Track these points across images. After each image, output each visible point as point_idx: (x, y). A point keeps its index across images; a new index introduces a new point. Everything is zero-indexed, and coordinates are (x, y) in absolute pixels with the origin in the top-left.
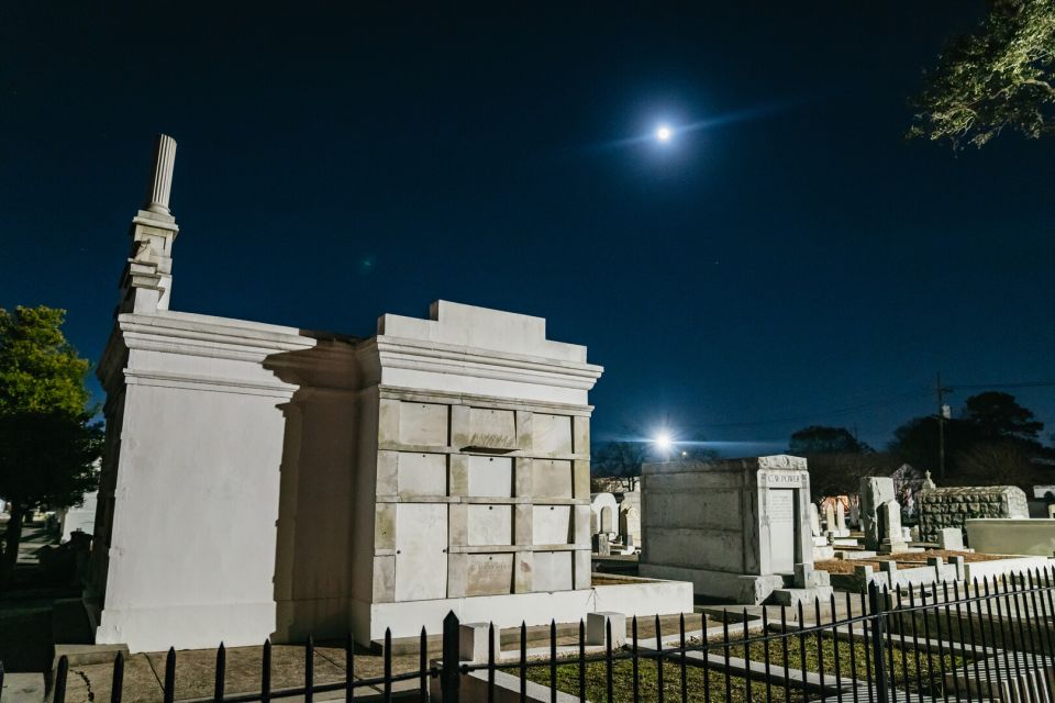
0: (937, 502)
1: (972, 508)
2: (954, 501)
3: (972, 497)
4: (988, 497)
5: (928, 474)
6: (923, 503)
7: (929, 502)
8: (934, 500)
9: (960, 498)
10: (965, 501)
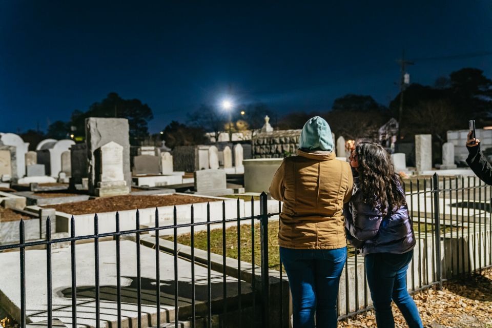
0: (263, 144)
1: (285, 149)
2: (274, 143)
3: (286, 140)
4: (295, 139)
5: (267, 118)
6: (255, 145)
7: (259, 144)
8: (261, 143)
9: (277, 140)
10: (281, 142)
